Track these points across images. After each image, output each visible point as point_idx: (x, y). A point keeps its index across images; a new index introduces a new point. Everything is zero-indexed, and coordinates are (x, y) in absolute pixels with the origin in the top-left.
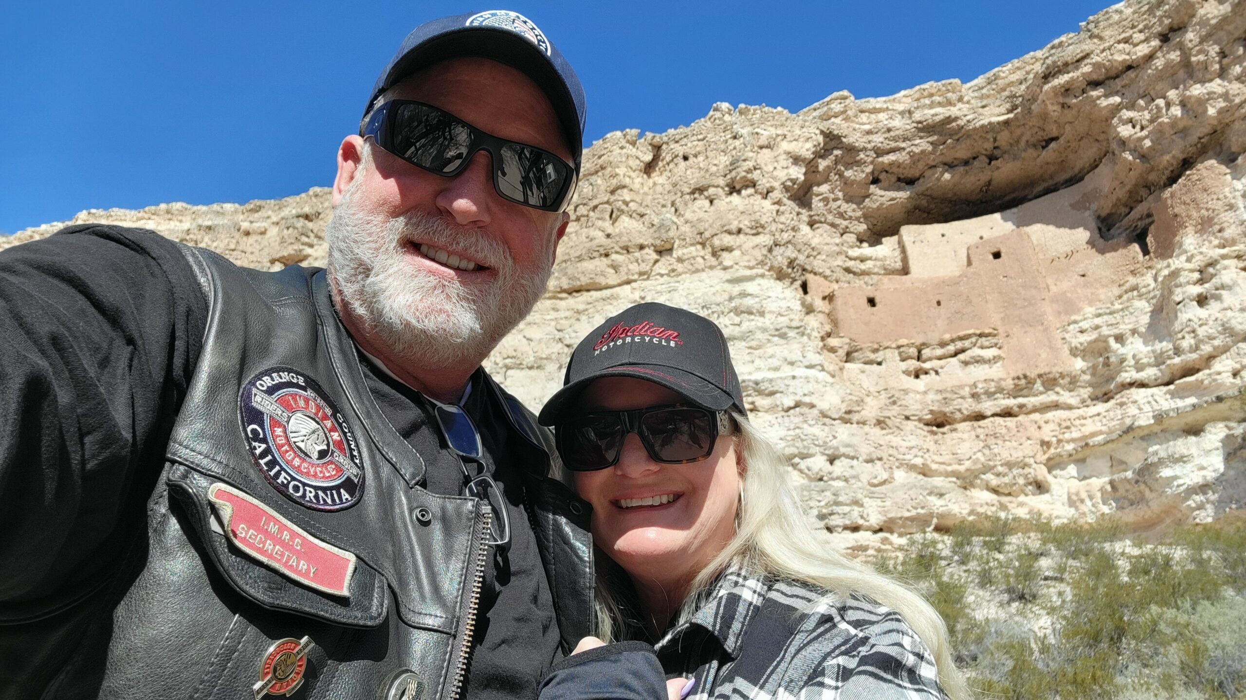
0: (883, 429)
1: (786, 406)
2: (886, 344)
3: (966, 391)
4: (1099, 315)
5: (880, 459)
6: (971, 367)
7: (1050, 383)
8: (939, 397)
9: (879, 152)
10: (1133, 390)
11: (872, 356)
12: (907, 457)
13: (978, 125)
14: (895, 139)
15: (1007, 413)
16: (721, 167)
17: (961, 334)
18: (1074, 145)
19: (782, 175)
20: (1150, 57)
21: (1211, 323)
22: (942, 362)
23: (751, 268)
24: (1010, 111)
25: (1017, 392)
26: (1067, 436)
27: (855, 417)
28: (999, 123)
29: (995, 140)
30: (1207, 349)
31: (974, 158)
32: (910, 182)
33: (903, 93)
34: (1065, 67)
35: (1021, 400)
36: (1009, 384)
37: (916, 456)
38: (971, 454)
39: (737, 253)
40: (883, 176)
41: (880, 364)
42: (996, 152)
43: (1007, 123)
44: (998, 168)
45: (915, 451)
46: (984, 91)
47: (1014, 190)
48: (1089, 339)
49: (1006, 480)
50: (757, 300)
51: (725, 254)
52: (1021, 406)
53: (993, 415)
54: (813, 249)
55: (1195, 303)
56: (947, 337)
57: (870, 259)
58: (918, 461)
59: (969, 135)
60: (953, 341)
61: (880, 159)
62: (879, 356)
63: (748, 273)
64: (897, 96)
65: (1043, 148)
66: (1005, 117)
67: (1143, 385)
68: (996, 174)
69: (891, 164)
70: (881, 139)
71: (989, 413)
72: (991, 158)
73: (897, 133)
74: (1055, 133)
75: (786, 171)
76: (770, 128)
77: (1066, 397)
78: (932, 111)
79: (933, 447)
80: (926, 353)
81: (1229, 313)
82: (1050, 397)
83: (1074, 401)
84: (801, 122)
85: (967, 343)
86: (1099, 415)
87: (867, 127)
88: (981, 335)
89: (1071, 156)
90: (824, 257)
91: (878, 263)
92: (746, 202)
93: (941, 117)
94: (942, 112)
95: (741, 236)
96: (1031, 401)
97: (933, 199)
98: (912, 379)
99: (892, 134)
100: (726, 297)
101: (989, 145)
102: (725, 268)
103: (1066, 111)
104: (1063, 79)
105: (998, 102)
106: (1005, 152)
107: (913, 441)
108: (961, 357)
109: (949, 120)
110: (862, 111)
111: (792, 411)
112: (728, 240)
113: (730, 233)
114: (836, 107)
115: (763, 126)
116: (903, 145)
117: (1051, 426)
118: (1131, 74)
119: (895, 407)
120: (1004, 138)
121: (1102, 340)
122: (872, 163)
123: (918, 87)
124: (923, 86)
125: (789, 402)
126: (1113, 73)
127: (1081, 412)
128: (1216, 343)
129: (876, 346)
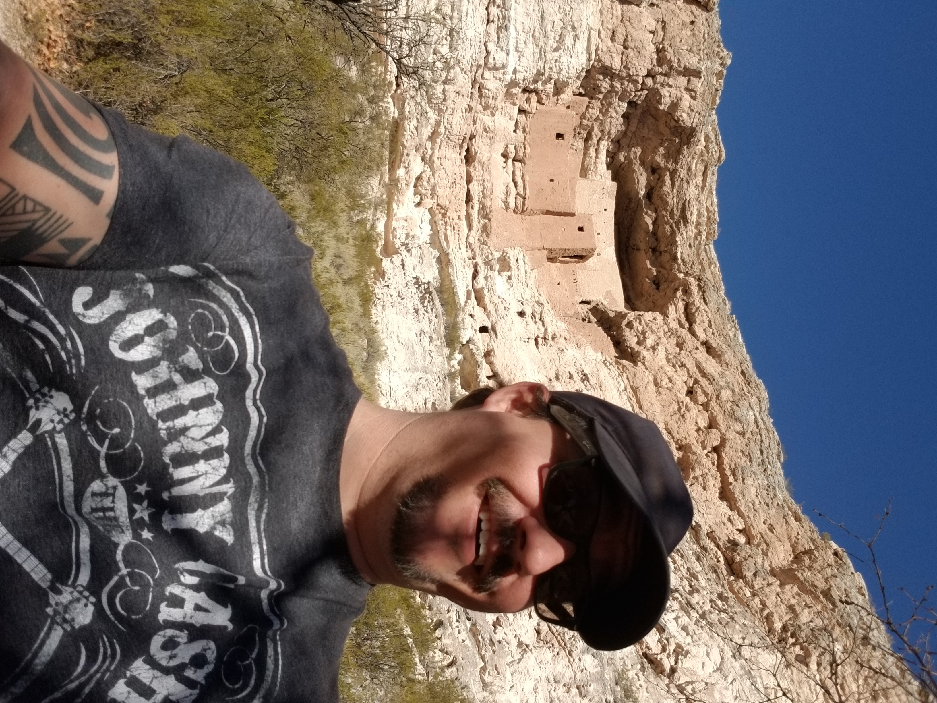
0: (466, 109)
1: (488, 43)
2: (528, 137)
3: (486, 177)
4: (526, 272)
5: (444, 100)
6: (504, 188)
7: (485, 229)
8: (485, 159)
9: (673, 174)
10: (473, 270)
11: (520, 127)
12: (446, 121)
13: (678, 239)
14: (681, 187)
15: (469, 198)
16: (679, 44)
17: (527, 187)
18: (651, 299)
19: (665, 92)
20: (693, 334)
21: (506, 312)
22: (510, 172)
23: (596, 50)
24: (683, 261)
25: (483, 207)
26: (448, 227)
27: (476, 94)
28: (676, 253)
29: (666, 252)
30: (490, 307)
31: (657, 240)
32: (649, 196)
33: (715, 200)
34: (702, 290)
35: (476, 207)
36: (488, 203)
37: (445, 127)
38: (444, 166)
39: (610, 43)
40: (656, 176)
41: (515, 131)
42: (658, 253)
43: (675, 259)
44: (646, 253)
45: (448, 126)
46: (704, 253)
47: (630, 267)
48: (511, 262)
49: (425, 183)
50: (570, 47)
51: (610, 34)
52: (472, 208)
53: (468, 190)
54: (607, 111)
55: (520, 310)
56: (527, 178)
57: (597, 157)
58: (442, 130)
59: (673, 233)
60: (524, 181)
61: (668, 173)
62: (520, 132)
63: (593, 48)
64: (714, 196)
65: (654, 282)
66: (679, 257)
67: (474, 277)
68: (643, 252)
69: (663, 182)
70: (682, 175)
71: (470, 186)
72: (654, 250)
73: (685, 187)
74: (662, 287)
75: (667, 94)
76: (702, 89)
77: (475, 235)
78: (695, 212)
79: (452, 144)
80: (518, 164)
81: (509, 323)
82: (476, 225)
83: (471, 240)
84: (703, 113)
85: (521, 190)
86: (460, 248)
87: (693, 168)
88: (524, 198)
89: (644, 298)
90: (601, 118)
91: (593, 161)
92: (647, 57)
93: (689, 216)
94: (693, 218)
95: (622, 48)
96: (475, 214)
97: (635, 212)
98: (502, 151)
99: (685, 184)
100: (576, 25)
101: (663, 248)
102: (599, 33)
103: (672, 291)
104: (695, 289)
105: (691, 255)
106: (656, 258)
107: (456, 130)
108: (512, 185)
109: (686, 221)
110: (706, 167)
111: (484, 48)
112: (620, 38)
113: (625, 40)
114: (713, 147)
115: (705, 83)
116: (675, 191)
117: (456, 220)
118: (687, 325)
119: (482, 130)
120: (666, 257)
121: (509, 269)
122: (666, 167)
123: (717, 210)
124: (716, 214)
125: (491, 47)
126: (690, 317)
127: (464, 240)
128: (493, 312)
129: (527, 130)
